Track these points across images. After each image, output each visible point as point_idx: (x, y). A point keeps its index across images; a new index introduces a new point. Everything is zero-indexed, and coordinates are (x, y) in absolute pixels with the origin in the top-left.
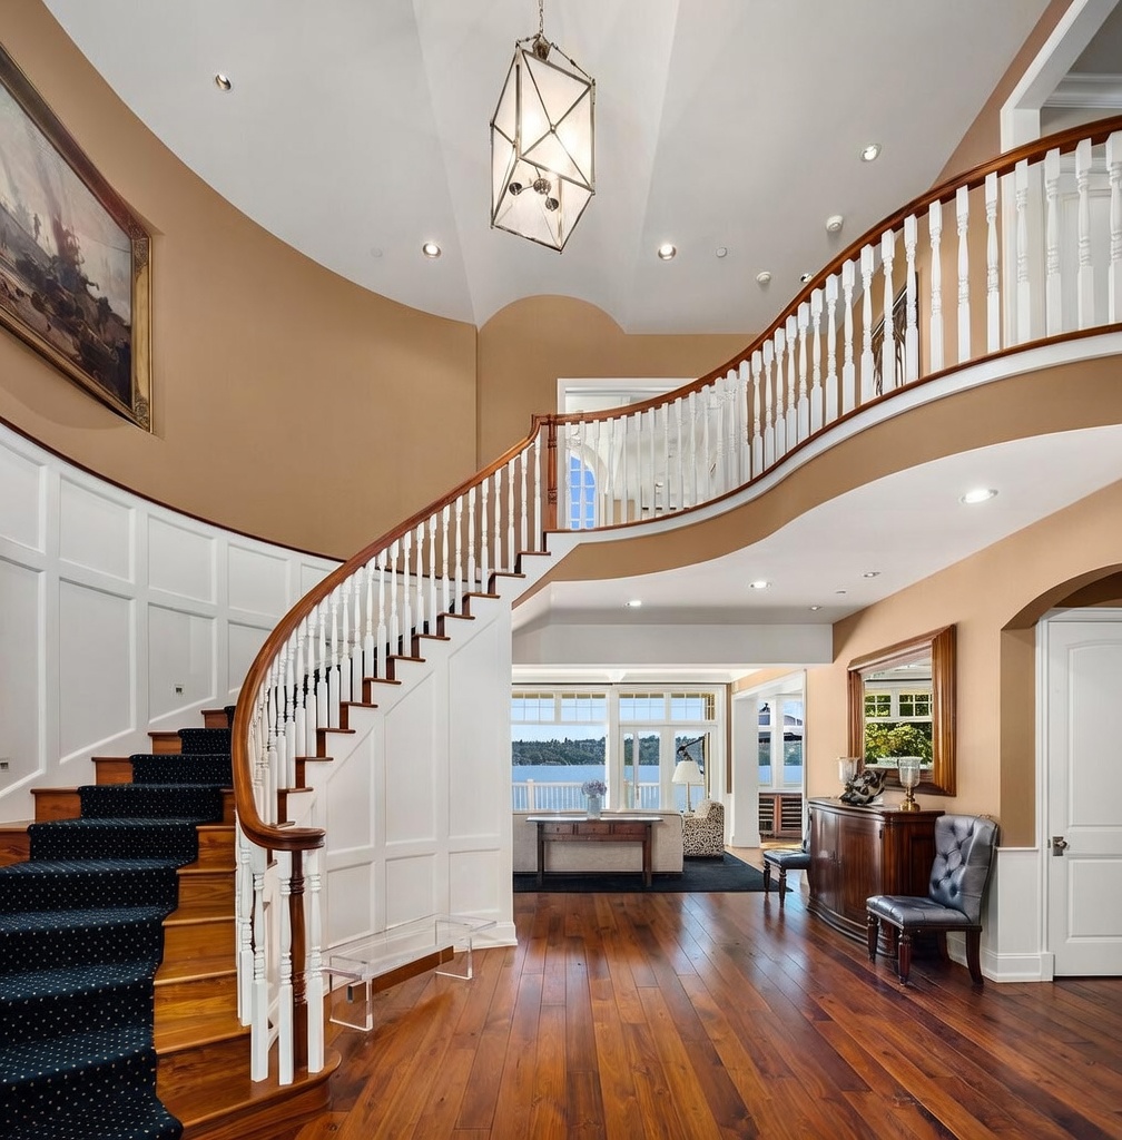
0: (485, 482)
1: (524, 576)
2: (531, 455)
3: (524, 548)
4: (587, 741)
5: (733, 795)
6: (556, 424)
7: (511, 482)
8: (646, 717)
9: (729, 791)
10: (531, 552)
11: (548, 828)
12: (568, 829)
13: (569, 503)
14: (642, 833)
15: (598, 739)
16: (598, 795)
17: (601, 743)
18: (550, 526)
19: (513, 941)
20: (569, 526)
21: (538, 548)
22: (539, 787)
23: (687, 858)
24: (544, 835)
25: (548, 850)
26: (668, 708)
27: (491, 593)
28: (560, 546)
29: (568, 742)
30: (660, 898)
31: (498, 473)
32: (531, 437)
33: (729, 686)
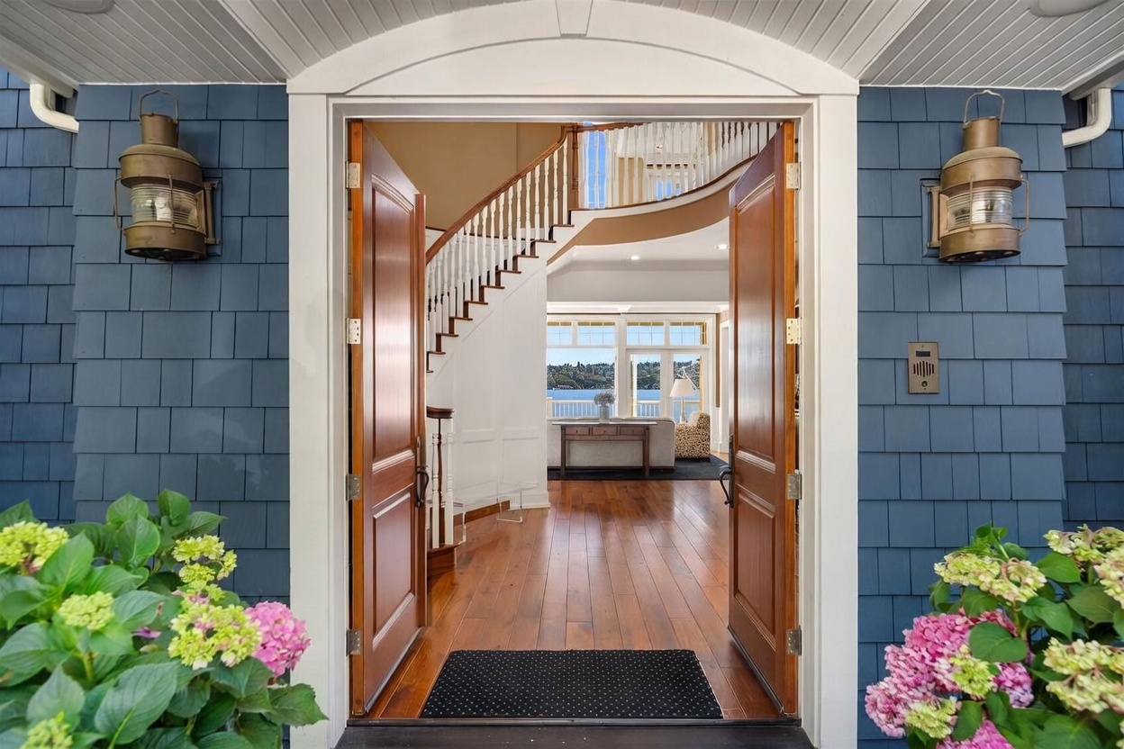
0: (529, 175)
1: (555, 242)
2: (561, 153)
3: (556, 222)
4: (599, 365)
5: (720, 409)
6: (577, 132)
7: (547, 174)
8: (648, 343)
9: (718, 405)
10: (561, 224)
11: (568, 431)
12: (586, 431)
13: (587, 188)
14: (642, 434)
15: (610, 363)
16: (608, 405)
17: (612, 368)
18: (574, 205)
19: (546, 504)
20: (586, 206)
21: (565, 222)
22: (558, 404)
23: (678, 459)
24: (567, 435)
25: (569, 449)
26: (667, 334)
27: (533, 255)
28: (581, 220)
29: (580, 366)
30: (653, 485)
31: (538, 169)
32: (561, 142)
33: (718, 315)
